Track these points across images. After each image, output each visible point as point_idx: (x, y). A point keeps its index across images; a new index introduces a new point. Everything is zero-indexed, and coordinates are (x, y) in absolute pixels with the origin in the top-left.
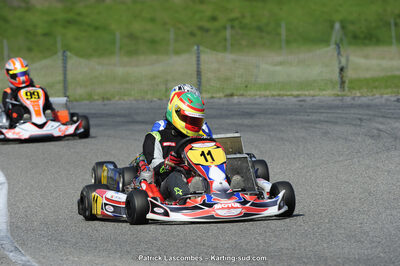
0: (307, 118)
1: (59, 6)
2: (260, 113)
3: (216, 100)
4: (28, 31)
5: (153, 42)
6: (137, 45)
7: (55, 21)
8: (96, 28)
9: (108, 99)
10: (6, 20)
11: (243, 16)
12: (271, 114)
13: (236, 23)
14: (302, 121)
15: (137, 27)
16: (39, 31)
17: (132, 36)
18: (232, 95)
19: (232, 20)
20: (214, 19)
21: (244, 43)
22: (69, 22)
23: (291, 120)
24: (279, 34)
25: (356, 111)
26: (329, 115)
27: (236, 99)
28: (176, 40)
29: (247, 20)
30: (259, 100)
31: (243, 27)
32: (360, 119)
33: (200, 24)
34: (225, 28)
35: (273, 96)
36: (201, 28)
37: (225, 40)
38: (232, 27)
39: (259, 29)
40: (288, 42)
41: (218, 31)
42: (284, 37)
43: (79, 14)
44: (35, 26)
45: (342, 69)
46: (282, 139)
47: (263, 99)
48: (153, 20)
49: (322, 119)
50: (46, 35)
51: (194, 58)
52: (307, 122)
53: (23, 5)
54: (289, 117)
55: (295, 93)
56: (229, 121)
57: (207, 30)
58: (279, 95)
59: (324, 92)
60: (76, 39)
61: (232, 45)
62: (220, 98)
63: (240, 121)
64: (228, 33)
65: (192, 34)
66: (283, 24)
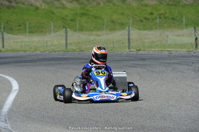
0: (169, 61)
1: (78, 6)
2: (148, 59)
3: (131, 52)
4: (63, 19)
5: (122, 24)
6: (114, 25)
7: (76, 14)
8: (96, 17)
9: (83, 51)
10: (53, 13)
11: (166, 13)
12: (154, 59)
13: (162, 16)
14: (166, 63)
15: (115, 17)
16: (69, 18)
17: (112, 22)
18: (140, 50)
19: (161, 14)
20: (152, 14)
21: (166, 25)
22: (83, 14)
23: (161, 63)
24: (182, 22)
25: (193, 59)
26: (180, 60)
27: (140, 52)
28: (133, 24)
29: (167, 15)
30: (151, 53)
31: (165, 18)
32: (193, 63)
33: (145, 16)
34: (157, 18)
35: (159, 51)
36: (145, 18)
37: (157, 24)
38: (160, 18)
39: (173, 19)
40: (186, 25)
41: (153, 19)
42: (184, 23)
43: (88, 11)
44: (67, 16)
45: (196, 39)
46: (153, 71)
47: (153, 52)
48: (122, 14)
49: (175, 62)
50: (72, 20)
51: (127, 32)
52: (168, 63)
53: (62, 6)
54: (161, 61)
55: (169, 50)
56: (133, 62)
57: (148, 19)
58: (162, 50)
59: (183, 50)
60: (86, 23)
61: (159, 26)
62: (134, 51)
63: (137, 63)
64: (158, 21)
65: (141, 21)
66: (184, 17)
